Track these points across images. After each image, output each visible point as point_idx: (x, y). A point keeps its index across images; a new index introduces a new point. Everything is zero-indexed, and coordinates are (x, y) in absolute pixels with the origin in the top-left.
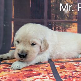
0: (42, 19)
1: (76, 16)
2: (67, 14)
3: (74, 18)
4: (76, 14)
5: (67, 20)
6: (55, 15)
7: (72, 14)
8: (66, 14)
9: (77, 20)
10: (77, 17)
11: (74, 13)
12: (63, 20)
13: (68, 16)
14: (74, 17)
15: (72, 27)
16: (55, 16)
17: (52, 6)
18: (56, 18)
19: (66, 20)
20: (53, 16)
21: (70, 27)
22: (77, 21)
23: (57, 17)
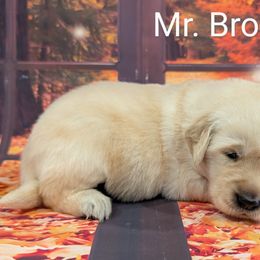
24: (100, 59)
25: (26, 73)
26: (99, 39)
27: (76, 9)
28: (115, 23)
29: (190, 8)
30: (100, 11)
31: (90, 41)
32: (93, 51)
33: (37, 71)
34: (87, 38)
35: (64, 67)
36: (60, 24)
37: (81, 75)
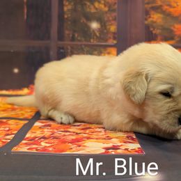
1: (114, 33)
2: (96, 32)
3: (110, 38)
4: (113, 31)
6: (71, 33)
7: (105, 31)
8: (94, 31)
9: (115, 42)
10: (116, 36)
11: (109, 29)
13: (98, 34)
14: (109, 36)
16: (71, 36)
17: (66, 16)
18: (73, 39)
19: (94, 42)
20: (67, 34)
22: (116, 44)
23: (76, 35)
24: (106, 41)
25: (63, 48)
26: (106, 29)
27: (92, 11)
28: (115, 20)
29: (159, 10)
30: (106, 13)
31: (101, 31)
32: (102, 36)
33: (69, 47)
34: (99, 29)
35: (86, 45)
36: (83, 20)
37: (95, 50)
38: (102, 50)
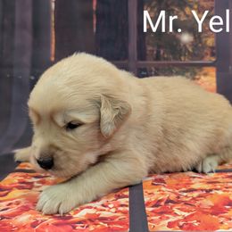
0: (124, 59)
1: (212, 48)
2: (188, 46)
3: (207, 54)
4: (211, 45)
5: (187, 61)
6: (155, 49)
7: (200, 45)
8: (185, 45)
9: (214, 59)
10: (215, 51)
11: (206, 41)
12: (177, 60)
13: (190, 50)
14: (205, 51)
15: (202, 78)
16: (155, 52)
18: (158, 58)
19: (185, 60)
20: (150, 51)
21: (197, 77)
22: (215, 62)
23: (162, 52)
24: (202, 58)
25: (145, 70)
26: (200, 42)
27: (182, 19)
31: (194, 45)
32: (196, 52)
33: (153, 69)
34: (192, 42)
35: (174, 65)
37: (187, 71)
38: (197, 70)
